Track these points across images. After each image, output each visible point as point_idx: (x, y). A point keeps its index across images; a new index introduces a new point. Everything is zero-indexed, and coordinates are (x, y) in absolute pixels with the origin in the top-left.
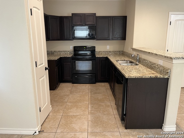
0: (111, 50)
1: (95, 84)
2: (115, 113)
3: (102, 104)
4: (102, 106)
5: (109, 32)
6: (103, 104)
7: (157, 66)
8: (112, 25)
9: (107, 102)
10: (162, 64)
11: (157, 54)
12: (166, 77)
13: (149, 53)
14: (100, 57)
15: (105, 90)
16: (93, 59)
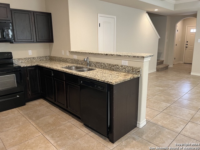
0: (35, 56)
1: (24, 105)
2: (85, 131)
3: (60, 127)
4: (64, 130)
5: (32, 32)
6: (62, 127)
7: (121, 68)
8: (33, 22)
9: (64, 123)
10: (127, 64)
11: (121, 55)
12: (136, 76)
13: (107, 55)
14: (26, 67)
15: (48, 110)
16: (16, 71)
